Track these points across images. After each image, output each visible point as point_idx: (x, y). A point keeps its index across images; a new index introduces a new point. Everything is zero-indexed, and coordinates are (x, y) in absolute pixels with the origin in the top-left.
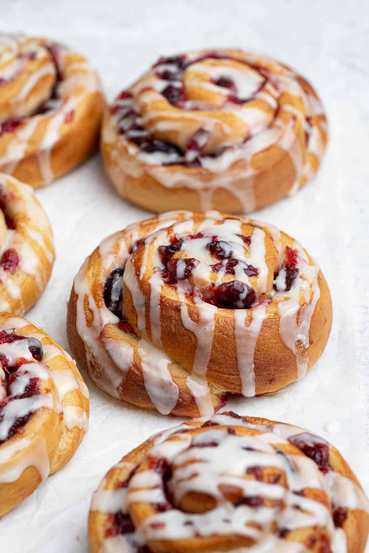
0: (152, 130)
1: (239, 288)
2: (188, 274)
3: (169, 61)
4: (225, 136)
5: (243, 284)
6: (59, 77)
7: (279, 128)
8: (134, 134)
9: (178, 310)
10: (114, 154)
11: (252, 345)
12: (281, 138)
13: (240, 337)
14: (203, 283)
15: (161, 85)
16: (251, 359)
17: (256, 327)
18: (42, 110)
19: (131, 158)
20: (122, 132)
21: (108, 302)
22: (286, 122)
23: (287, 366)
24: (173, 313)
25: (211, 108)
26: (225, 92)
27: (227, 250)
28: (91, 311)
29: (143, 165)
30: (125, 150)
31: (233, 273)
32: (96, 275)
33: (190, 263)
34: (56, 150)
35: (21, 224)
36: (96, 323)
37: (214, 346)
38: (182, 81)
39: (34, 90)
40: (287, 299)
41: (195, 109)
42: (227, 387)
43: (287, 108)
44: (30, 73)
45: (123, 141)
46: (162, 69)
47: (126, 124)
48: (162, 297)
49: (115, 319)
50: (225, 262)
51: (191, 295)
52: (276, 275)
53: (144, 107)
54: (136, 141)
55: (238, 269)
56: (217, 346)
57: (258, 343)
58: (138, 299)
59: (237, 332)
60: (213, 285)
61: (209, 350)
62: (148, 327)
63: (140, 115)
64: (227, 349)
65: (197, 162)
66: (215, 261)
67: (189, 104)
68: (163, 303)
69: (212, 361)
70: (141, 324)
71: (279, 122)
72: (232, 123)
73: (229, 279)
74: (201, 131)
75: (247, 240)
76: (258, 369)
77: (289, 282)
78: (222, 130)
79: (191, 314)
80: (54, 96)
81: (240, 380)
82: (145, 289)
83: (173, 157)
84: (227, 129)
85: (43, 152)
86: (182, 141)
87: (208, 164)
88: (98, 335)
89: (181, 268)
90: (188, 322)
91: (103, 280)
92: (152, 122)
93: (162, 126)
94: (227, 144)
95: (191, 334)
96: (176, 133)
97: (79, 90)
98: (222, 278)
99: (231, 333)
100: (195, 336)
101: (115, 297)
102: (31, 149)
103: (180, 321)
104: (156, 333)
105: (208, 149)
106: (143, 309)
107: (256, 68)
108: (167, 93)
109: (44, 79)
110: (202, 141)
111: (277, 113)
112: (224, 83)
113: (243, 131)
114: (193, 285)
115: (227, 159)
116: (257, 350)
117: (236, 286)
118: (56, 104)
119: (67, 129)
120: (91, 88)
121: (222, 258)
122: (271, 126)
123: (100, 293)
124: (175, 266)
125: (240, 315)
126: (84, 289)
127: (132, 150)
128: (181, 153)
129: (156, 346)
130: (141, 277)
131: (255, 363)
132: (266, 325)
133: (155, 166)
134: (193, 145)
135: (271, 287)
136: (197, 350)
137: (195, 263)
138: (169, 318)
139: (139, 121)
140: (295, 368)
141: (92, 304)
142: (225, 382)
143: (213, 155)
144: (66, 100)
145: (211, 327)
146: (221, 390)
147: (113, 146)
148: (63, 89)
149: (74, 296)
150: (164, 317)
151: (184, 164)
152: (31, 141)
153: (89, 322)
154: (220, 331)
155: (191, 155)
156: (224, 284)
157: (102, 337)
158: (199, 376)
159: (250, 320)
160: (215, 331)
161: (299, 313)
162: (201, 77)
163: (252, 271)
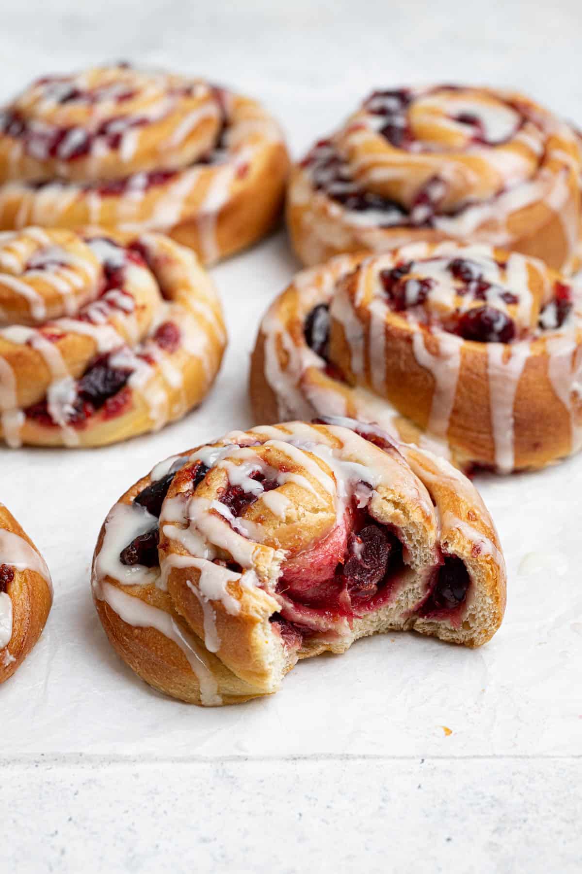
0: (363, 182)
1: (493, 316)
2: (422, 300)
3: (388, 94)
4: (469, 187)
5: (498, 312)
6: (225, 125)
7: (545, 180)
8: (338, 188)
9: (409, 340)
10: (308, 218)
11: (511, 389)
12: (548, 192)
13: (495, 378)
14: (442, 308)
15: (377, 123)
16: (509, 411)
17: (516, 366)
18: (203, 160)
19: (331, 220)
20: (319, 187)
21: (310, 342)
22: (556, 172)
23: (558, 425)
24: (403, 345)
25: (449, 150)
26: (468, 131)
27: (476, 272)
28: (287, 353)
29: (350, 229)
30: (324, 211)
31: (484, 298)
32: (292, 311)
33: (425, 284)
34: (224, 216)
35: (182, 293)
36: (294, 365)
37: (458, 391)
38: (408, 118)
39: (192, 135)
40: (558, 336)
41: (426, 151)
42: (476, 453)
43: (558, 155)
44: (185, 113)
45: (321, 199)
46: (377, 104)
47: (325, 176)
48: (387, 325)
49: (319, 363)
50: (474, 286)
51: (426, 325)
52: (542, 310)
53: (352, 152)
54: (340, 199)
55: (491, 294)
56: (463, 390)
57: (519, 388)
58: (353, 331)
59: (491, 371)
60: (458, 310)
61: (452, 394)
62: (367, 368)
63: (347, 162)
64: (476, 393)
65: (428, 223)
66: (460, 285)
67: (416, 147)
68: (389, 333)
69: (455, 411)
70: (357, 363)
71: (546, 172)
72: (480, 168)
73: (479, 304)
74: (435, 179)
75: (502, 266)
76: (519, 426)
77: (561, 318)
78: (464, 179)
79: (427, 346)
80: (219, 145)
81: (493, 441)
82: (364, 317)
83: (394, 217)
84: (473, 177)
85: (206, 217)
86: (406, 194)
87: (443, 225)
88: (296, 381)
89: (413, 291)
90: (423, 355)
91: (302, 316)
92: (363, 171)
93: (379, 175)
94: (473, 196)
95: (427, 373)
96: (398, 183)
97: (255, 138)
98: (468, 303)
99: (482, 371)
100: (432, 375)
101: (318, 337)
102: (189, 211)
103: (412, 355)
104: (379, 375)
105: (444, 206)
106: (361, 343)
107: (513, 105)
108: (387, 132)
109: (205, 122)
110: (437, 193)
111: (542, 161)
112: (466, 120)
113: (494, 182)
114: (429, 313)
115: (471, 219)
116: (518, 398)
117: (489, 313)
118: (223, 156)
119: (240, 187)
120: (271, 138)
121: (468, 281)
122: (533, 178)
123: (299, 330)
124: (404, 288)
125: (495, 350)
126: (277, 326)
127: (335, 210)
128: (405, 210)
129: (376, 393)
130: (358, 303)
131: (515, 418)
132: (530, 364)
133: (369, 230)
134: (422, 198)
135: (535, 323)
136: (435, 397)
137: (432, 284)
138: (398, 352)
139: (346, 171)
140: (569, 433)
141: (288, 342)
142: (473, 445)
143: (453, 213)
144: (237, 149)
145: (455, 363)
146: (467, 457)
147: (307, 208)
148: (231, 138)
149: (261, 337)
150: (390, 351)
151: (410, 226)
152: (190, 200)
153: (284, 366)
154: (468, 369)
155: (420, 213)
156: (473, 310)
157: (301, 384)
158: (437, 435)
159: (508, 357)
160: (461, 369)
161: (575, 354)
162: (434, 112)
163: (511, 299)
